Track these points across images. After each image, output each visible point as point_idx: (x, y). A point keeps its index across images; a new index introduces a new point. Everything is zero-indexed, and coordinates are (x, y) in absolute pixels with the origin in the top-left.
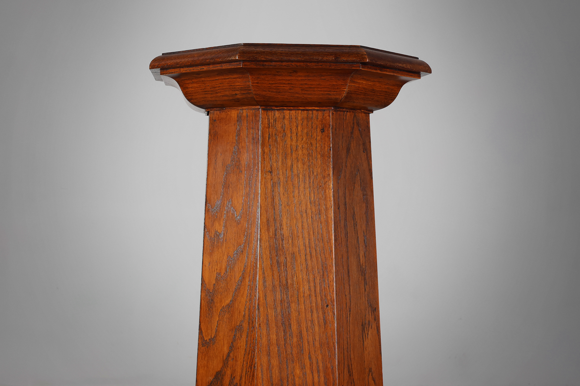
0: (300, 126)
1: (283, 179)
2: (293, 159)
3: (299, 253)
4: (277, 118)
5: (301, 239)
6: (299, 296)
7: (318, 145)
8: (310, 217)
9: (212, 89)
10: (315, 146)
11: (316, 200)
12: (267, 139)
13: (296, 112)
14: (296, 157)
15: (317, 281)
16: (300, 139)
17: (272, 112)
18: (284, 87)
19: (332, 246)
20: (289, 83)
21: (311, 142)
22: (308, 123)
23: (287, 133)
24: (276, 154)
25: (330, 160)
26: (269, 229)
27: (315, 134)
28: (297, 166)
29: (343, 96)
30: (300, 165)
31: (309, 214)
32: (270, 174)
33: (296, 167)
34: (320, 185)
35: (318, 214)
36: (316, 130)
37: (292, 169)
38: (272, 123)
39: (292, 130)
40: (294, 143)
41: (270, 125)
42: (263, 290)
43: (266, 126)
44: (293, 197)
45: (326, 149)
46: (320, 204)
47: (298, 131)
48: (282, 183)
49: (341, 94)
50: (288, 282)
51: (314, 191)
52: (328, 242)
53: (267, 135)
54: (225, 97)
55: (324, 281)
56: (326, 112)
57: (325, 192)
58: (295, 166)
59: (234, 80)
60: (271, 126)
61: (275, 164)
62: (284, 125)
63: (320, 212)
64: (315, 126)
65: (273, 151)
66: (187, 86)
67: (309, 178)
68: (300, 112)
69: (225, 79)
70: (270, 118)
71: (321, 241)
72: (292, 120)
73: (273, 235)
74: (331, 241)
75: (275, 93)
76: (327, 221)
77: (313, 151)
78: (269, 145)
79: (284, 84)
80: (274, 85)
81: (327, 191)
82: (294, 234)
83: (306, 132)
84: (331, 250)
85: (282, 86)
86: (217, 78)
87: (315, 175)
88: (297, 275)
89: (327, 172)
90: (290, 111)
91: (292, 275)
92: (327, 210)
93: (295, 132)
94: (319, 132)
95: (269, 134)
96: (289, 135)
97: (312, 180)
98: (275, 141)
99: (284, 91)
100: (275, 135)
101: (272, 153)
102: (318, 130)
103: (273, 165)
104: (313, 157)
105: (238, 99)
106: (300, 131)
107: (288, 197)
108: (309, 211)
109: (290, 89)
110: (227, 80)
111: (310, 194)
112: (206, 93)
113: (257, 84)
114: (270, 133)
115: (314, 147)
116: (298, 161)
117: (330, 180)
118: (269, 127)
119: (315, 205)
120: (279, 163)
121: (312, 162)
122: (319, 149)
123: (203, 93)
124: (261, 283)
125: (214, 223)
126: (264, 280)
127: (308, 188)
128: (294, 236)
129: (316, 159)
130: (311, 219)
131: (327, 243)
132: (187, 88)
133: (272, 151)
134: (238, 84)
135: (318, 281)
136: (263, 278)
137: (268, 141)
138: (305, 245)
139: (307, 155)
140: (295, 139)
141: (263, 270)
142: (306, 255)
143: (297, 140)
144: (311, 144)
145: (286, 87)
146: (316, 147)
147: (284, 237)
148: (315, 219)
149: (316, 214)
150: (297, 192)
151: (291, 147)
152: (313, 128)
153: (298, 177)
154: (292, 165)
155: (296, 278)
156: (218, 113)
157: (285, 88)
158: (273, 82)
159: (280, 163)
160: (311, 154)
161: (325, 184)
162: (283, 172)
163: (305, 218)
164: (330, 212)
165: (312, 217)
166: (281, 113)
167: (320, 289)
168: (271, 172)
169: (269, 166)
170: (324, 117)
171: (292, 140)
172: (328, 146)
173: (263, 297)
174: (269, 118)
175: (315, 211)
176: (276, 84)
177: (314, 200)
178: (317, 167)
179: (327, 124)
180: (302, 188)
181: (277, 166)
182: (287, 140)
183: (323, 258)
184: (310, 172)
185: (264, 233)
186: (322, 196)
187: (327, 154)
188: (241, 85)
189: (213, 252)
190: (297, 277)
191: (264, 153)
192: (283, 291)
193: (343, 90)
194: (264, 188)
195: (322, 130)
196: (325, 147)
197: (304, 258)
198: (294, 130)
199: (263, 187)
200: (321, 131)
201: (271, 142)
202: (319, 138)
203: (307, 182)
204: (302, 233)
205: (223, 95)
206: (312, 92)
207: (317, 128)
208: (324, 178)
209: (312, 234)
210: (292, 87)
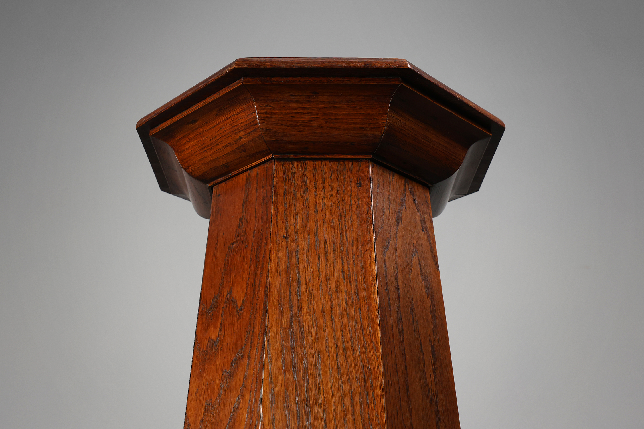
0: (328, 179)
1: (303, 246)
2: (318, 221)
3: (326, 352)
4: (296, 170)
5: (330, 330)
6: (328, 418)
7: (353, 203)
8: (343, 298)
9: (212, 141)
10: (349, 203)
11: (352, 274)
12: (282, 195)
13: (322, 162)
14: (322, 219)
15: (355, 396)
16: (327, 195)
17: (290, 163)
18: (301, 117)
19: (378, 340)
20: (308, 113)
21: (343, 199)
22: (339, 176)
23: (310, 187)
24: (293, 215)
25: (371, 222)
26: (282, 315)
27: (349, 189)
28: (324, 230)
29: (383, 131)
30: (328, 228)
31: (342, 295)
32: (285, 239)
33: (322, 230)
34: (358, 254)
35: (355, 295)
36: (351, 184)
37: (316, 234)
38: (290, 176)
39: (316, 184)
40: (319, 201)
41: (287, 178)
42: (269, 410)
43: (282, 179)
44: (318, 271)
45: (365, 207)
46: (358, 280)
47: (325, 185)
48: (302, 252)
49: (380, 127)
50: (309, 396)
51: (348, 262)
52: (371, 336)
53: (282, 191)
54: (227, 148)
55: (367, 395)
56: (363, 162)
57: (365, 264)
58: (320, 230)
59: (237, 116)
60: (287, 180)
61: (292, 228)
62: (305, 178)
63: (357, 291)
64: (348, 179)
65: (290, 210)
66: (183, 148)
67: (342, 245)
68: (328, 162)
69: (226, 119)
70: (287, 171)
71: (361, 333)
72: (317, 172)
73: (287, 323)
74: (377, 333)
75: (290, 128)
76: (369, 305)
77: (347, 210)
78: (285, 203)
79: (302, 113)
80: (288, 116)
81: (368, 262)
82: (319, 323)
83: (336, 186)
84: (377, 347)
85: (298, 117)
86: (217, 122)
87: (350, 242)
88: (324, 385)
89: (366, 238)
90: (315, 162)
91: (317, 385)
92: (368, 288)
93: (321, 187)
94: (355, 187)
95: (285, 190)
96: (313, 191)
97: (345, 248)
98: (293, 197)
99: (302, 125)
100: (293, 190)
101: (288, 213)
102: (353, 184)
103: (290, 228)
104: (346, 218)
105: (243, 145)
106: (328, 185)
107: (311, 271)
108: (342, 290)
109: (310, 121)
110: (229, 121)
111: (342, 267)
112: (205, 149)
113: (266, 114)
114: (287, 188)
115: (348, 205)
116: (325, 223)
117: (371, 247)
118: (285, 181)
119: (350, 282)
120: (297, 226)
121: (345, 224)
122: (354, 207)
123: (202, 151)
124: (266, 398)
125: (208, 328)
126: (271, 392)
127: (340, 259)
128: (319, 326)
129: (350, 220)
130: (344, 302)
131: (369, 337)
132: (183, 151)
133: (288, 210)
134: (242, 121)
135: (357, 396)
136: (270, 389)
137: (284, 198)
138: (337, 339)
139: (338, 215)
140: (320, 195)
141: (271, 378)
142: (337, 355)
143: (324, 197)
144: (344, 201)
145: (305, 118)
146: (351, 206)
147: (303, 327)
148: (350, 301)
149: (352, 295)
150: (323, 263)
151: (315, 205)
152: (345, 181)
153: (325, 243)
154: (317, 229)
155: (322, 390)
156: (223, 185)
157: (304, 120)
158: (286, 112)
159: (299, 226)
160: (343, 214)
161: (364, 253)
162: (303, 237)
163: (336, 299)
164: (372, 292)
165: (346, 299)
166: (301, 165)
167: (361, 408)
168: (286, 238)
169: (284, 231)
170: (361, 168)
171: (316, 196)
172: (367, 204)
173: (269, 421)
174: (285, 170)
175: (351, 291)
176: (291, 114)
177: (348, 274)
178: (353, 231)
179: (365, 177)
180: (330, 258)
181: (294, 230)
182: (310, 196)
183: (364, 359)
184: (343, 237)
185: (274, 321)
186: (361, 269)
187: (366, 214)
188: (245, 121)
189: (203, 372)
190: (324, 388)
191: (278, 214)
192: (302, 410)
193: (382, 121)
194: (276, 258)
195: (358, 184)
196: (363, 206)
197: (335, 359)
198: (319, 185)
199: (274, 257)
200: (357, 186)
201: (287, 199)
202: (354, 194)
203: (339, 250)
204: (331, 322)
205: (224, 145)
206: (340, 125)
207: (351, 182)
208: (363, 245)
209: (347, 323)
210: (313, 118)
